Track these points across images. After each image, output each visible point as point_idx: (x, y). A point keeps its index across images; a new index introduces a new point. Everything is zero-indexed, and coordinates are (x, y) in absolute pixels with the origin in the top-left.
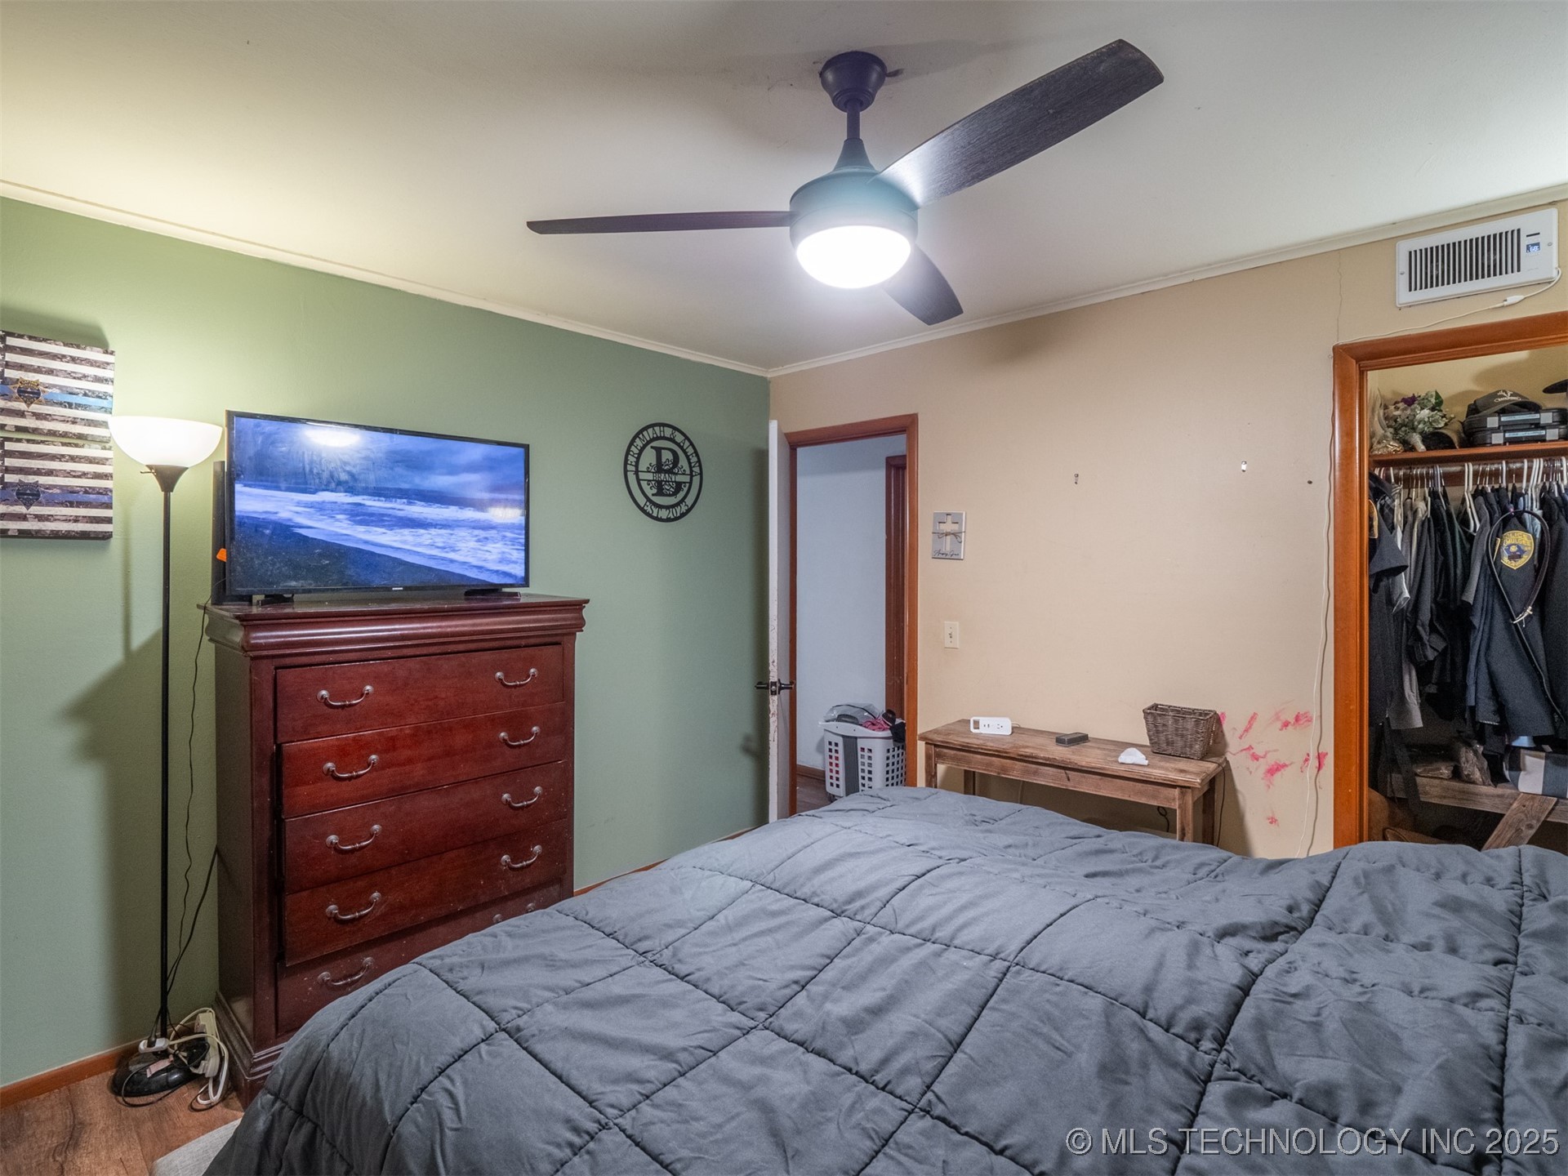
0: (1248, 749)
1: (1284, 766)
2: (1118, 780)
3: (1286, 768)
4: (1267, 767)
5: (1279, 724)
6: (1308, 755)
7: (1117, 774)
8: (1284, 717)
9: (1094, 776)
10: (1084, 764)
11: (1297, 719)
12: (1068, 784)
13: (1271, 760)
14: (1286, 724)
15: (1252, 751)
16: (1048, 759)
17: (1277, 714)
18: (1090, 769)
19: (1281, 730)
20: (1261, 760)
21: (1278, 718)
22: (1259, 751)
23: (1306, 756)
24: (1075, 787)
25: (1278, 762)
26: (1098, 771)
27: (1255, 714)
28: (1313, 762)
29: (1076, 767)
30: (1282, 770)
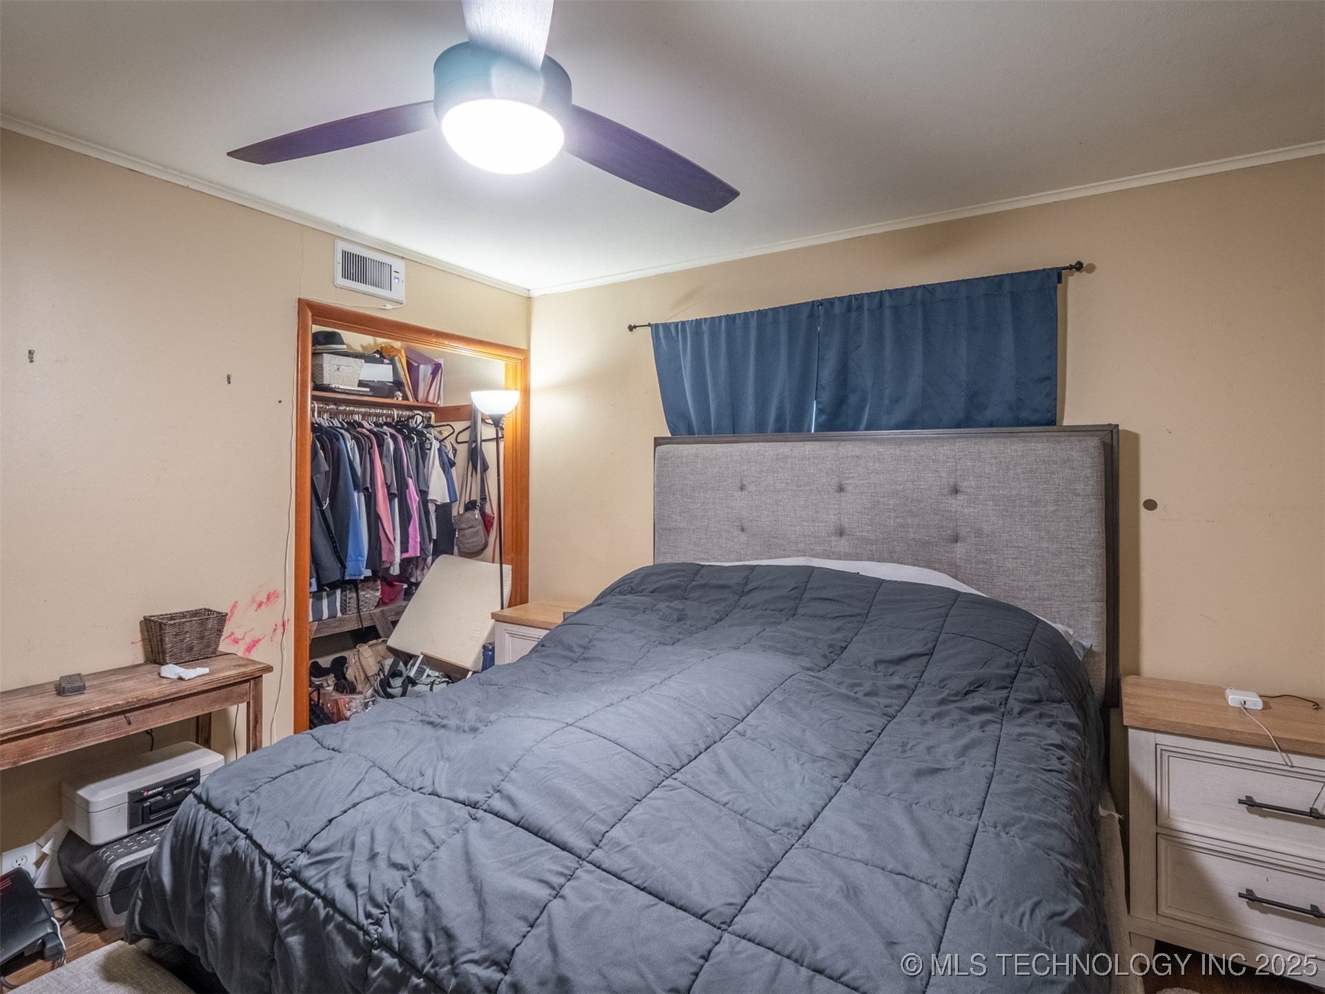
0: (230, 636)
1: (259, 640)
2: (190, 699)
3: (260, 642)
4: (246, 646)
5: (255, 606)
6: (276, 625)
7: (196, 691)
8: (258, 599)
9: (162, 706)
10: (156, 695)
11: (268, 598)
12: (130, 728)
13: (248, 640)
14: (260, 605)
15: (233, 636)
16: (103, 710)
17: (253, 597)
18: (163, 699)
19: (256, 610)
20: (240, 642)
21: (254, 601)
22: (238, 635)
23: (275, 627)
24: (138, 729)
25: (254, 639)
26: (171, 697)
27: (236, 602)
28: (280, 630)
29: (147, 703)
30: (257, 645)
